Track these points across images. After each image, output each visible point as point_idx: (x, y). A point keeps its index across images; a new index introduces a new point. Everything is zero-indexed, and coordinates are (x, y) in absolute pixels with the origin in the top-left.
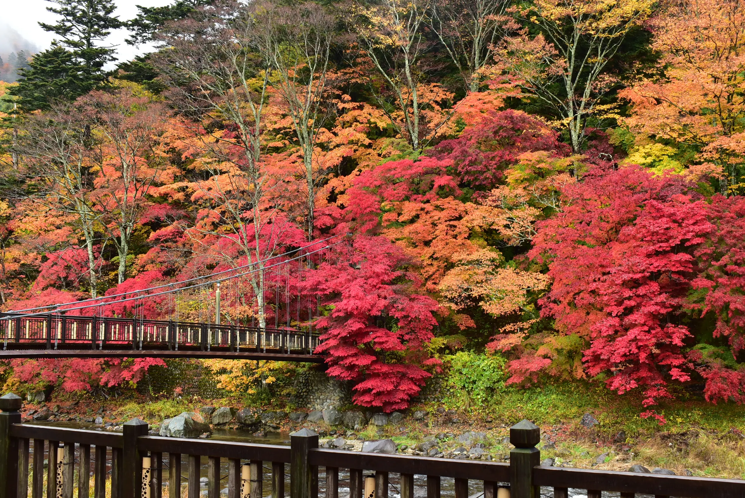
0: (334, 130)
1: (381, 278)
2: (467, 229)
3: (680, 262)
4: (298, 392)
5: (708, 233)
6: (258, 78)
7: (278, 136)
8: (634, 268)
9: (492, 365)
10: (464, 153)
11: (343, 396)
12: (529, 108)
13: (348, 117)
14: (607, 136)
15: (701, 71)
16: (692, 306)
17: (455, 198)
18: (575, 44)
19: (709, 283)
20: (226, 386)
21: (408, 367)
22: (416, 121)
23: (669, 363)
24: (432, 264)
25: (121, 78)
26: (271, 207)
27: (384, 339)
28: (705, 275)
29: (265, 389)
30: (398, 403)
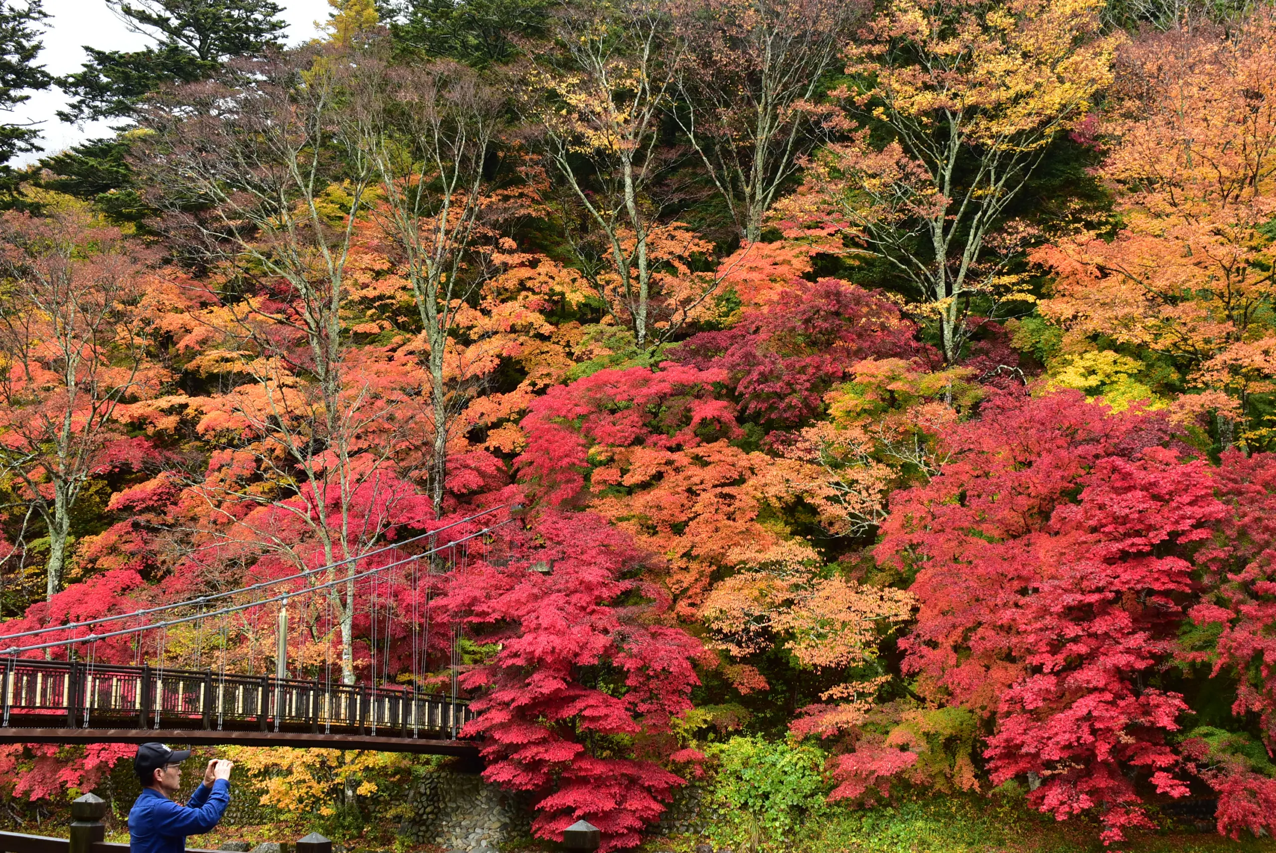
0: (484, 304)
1: (597, 593)
2: (755, 503)
3: (1168, 573)
4: (417, 814)
5: (1219, 521)
6: (324, 197)
7: (369, 312)
8: (1085, 584)
9: (801, 763)
10: (749, 359)
11: (508, 820)
12: (859, 276)
13: (510, 280)
14: (1006, 334)
15: (1193, 221)
16: (1191, 655)
17: (731, 442)
18: (952, 161)
19: (1224, 614)
20: (279, 801)
21: (639, 765)
22: (644, 293)
23: (1150, 762)
24: (686, 569)
25: (48, 187)
26: (360, 451)
27: (602, 711)
28: (1214, 599)
29: (352, 807)
30: (623, 835)
